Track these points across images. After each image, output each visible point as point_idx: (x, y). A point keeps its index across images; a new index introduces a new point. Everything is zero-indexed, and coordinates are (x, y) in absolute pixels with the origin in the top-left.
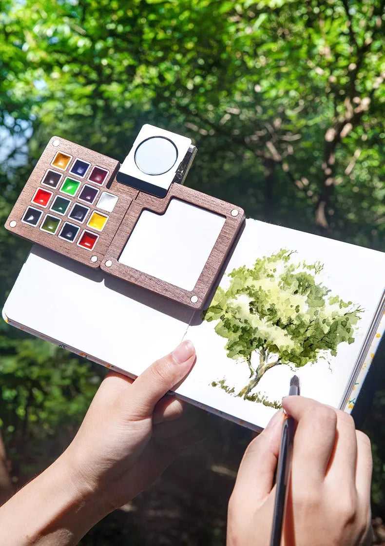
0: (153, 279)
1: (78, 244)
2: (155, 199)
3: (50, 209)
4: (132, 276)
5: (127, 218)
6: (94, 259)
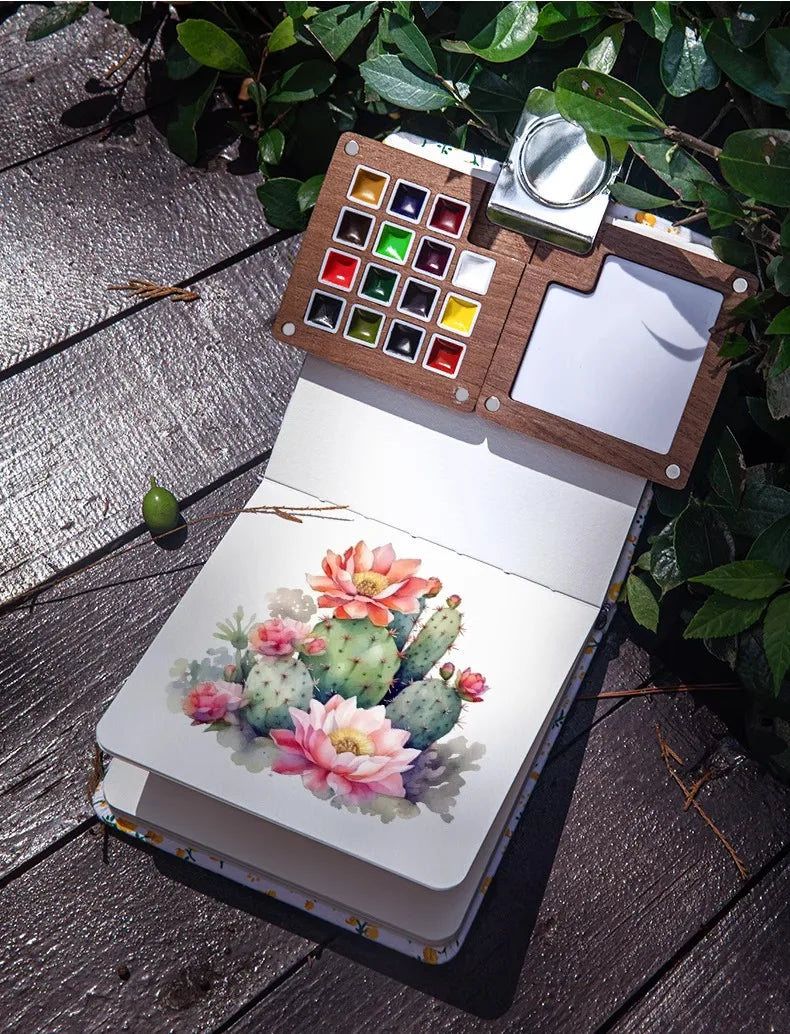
1: (424, 365)
3: (360, 294)
5: (518, 305)
6: (462, 395)
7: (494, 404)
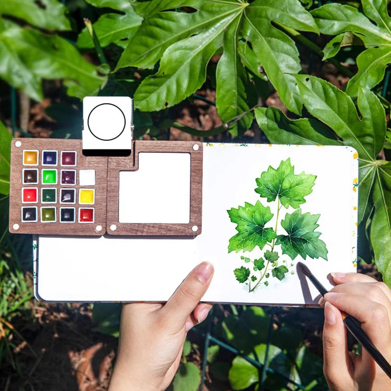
0: (155, 225)
1: (79, 222)
2: (123, 159)
3: (42, 202)
4: (137, 230)
5: (110, 184)
6: (99, 228)
7: (113, 228)
